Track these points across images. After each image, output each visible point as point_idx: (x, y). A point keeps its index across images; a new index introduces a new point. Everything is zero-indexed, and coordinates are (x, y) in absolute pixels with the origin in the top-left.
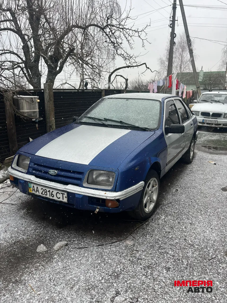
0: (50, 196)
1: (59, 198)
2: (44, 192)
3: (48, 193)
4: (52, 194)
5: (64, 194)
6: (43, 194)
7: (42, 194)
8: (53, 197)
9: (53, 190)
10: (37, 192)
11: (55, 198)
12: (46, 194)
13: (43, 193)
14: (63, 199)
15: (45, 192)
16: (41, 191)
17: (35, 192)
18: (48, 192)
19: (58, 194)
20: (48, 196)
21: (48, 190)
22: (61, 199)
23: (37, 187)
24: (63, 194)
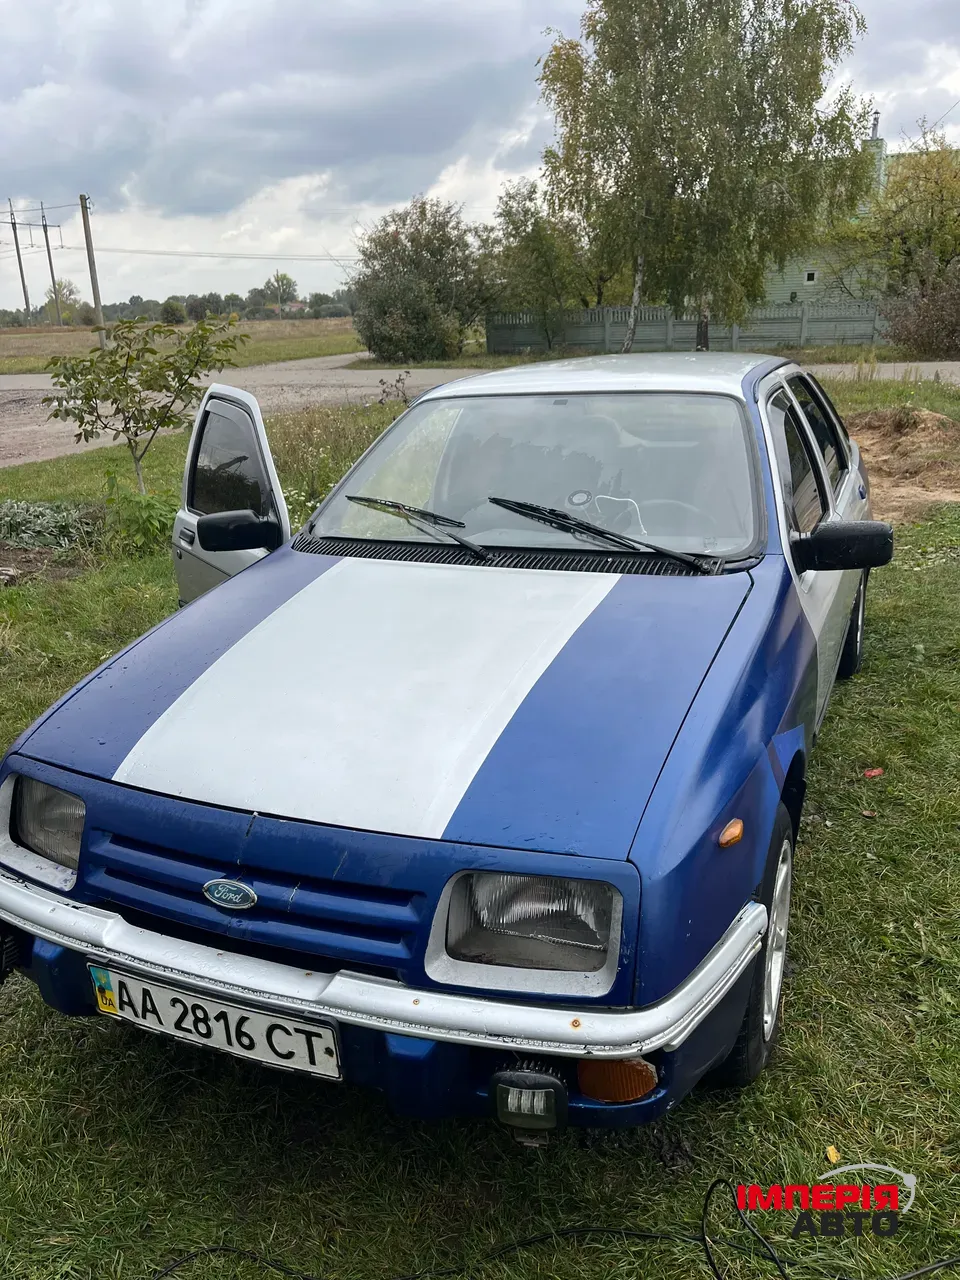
0: (230, 1042)
1: (290, 1055)
2: (190, 1018)
3: (218, 1027)
4: (240, 1034)
5: (319, 1036)
6: (189, 1031)
7: (178, 1025)
8: (251, 1046)
9: (246, 1014)
10: (148, 1014)
11: (262, 1054)
12: (202, 1028)
13: (188, 1023)
14: (312, 1062)
15: (197, 1020)
16: (171, 1014)
17: (136, 1015)
18: (217, 1018)
19: (277, 1033)
20: (218, 1041)
21: (213, 1009)
22: (300, 1063)
23: (146, 993)
24: (309, 1035)
